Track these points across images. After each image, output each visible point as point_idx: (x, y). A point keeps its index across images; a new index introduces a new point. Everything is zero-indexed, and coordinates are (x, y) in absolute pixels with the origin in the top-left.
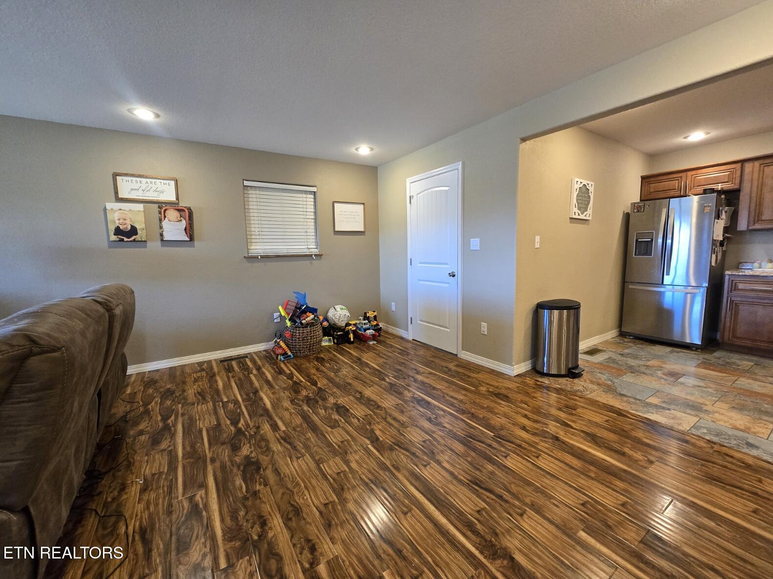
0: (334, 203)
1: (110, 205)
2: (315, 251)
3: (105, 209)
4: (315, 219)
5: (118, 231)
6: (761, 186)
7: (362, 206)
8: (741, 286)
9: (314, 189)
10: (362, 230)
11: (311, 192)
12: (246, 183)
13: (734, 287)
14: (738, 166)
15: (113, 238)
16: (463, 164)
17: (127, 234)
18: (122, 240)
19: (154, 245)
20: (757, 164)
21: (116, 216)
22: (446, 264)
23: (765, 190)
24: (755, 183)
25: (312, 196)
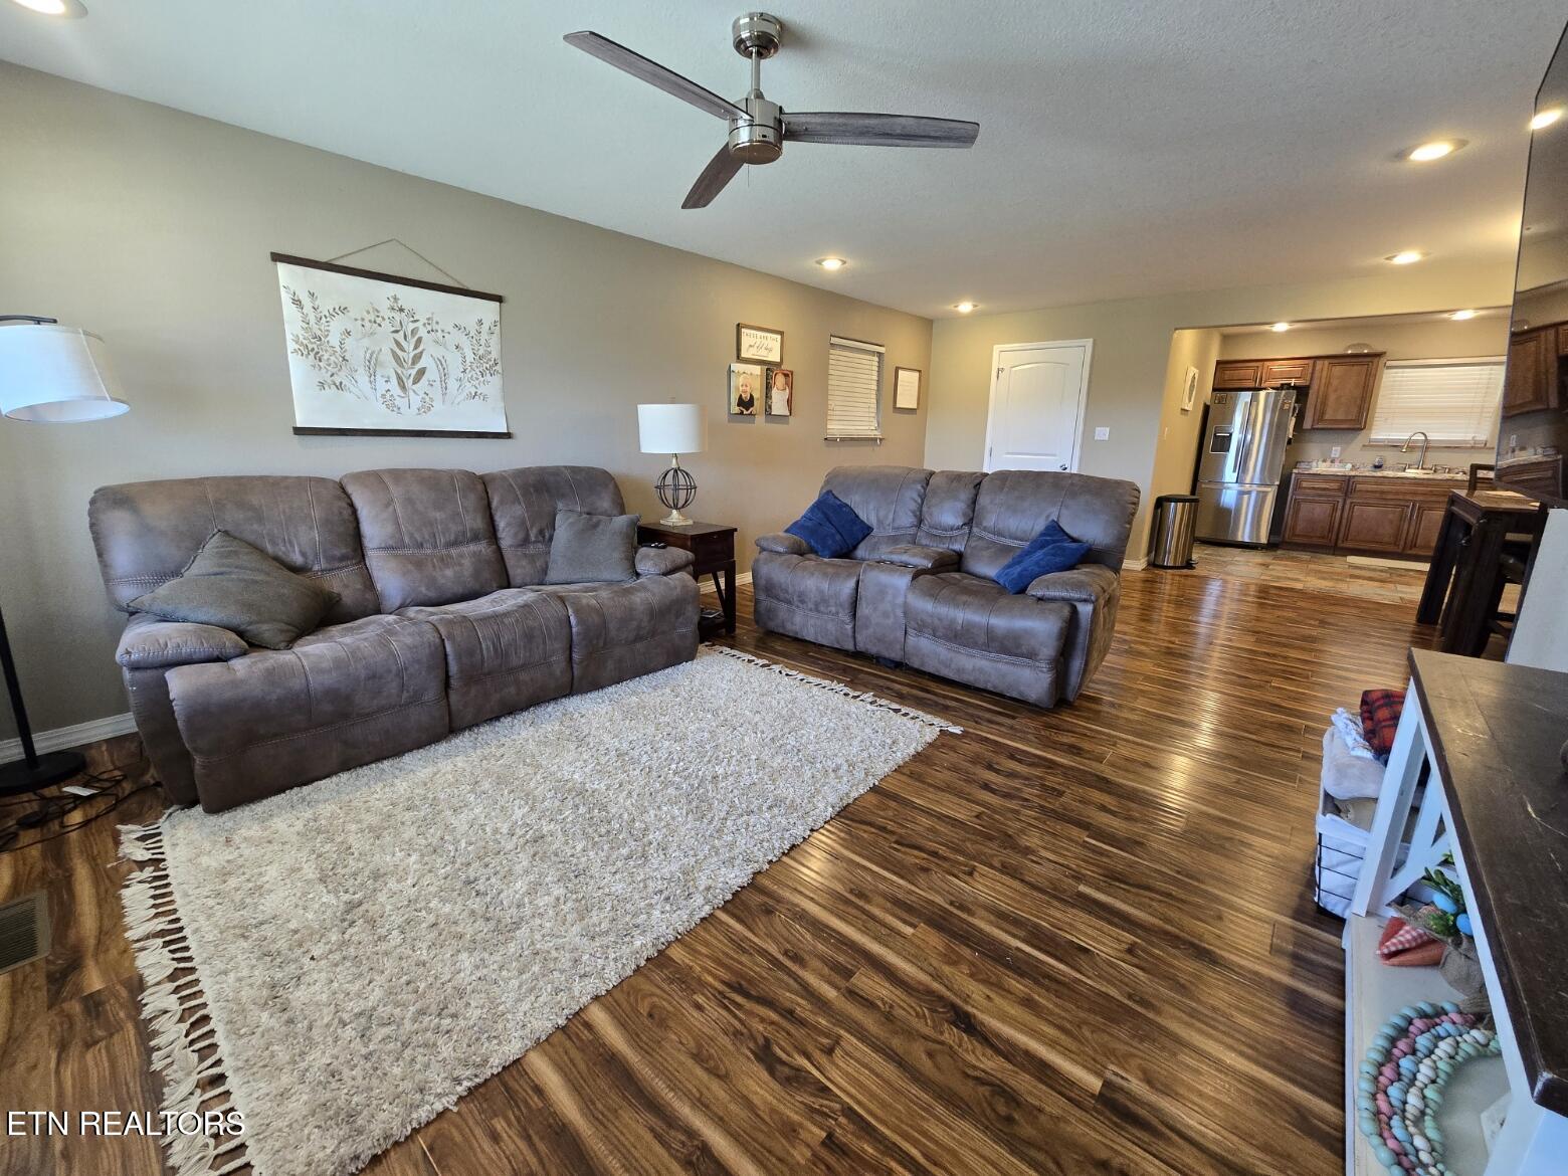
0: (897, 369)
1: (736, 367)
2: (877, 434)
3: (730, 371)
4: (878, 390)
5: (741, 402)
6: (1328, 384)
7: (917, 374)
8: (1304, 484)
9: (881, 350)
10: (914, 406)
11: (873, 353)
12: (834, 340)
13: (1298, 486)
14: (1311, 362)
15: (736, 409)
16: (1094, 341)
17: (746, 403)
18: (742, 413)
19: (760, 419)
20: (1326, 362)
21: (741, 380)
22: (1054, 455)
23: (1331, 389)
24: (1323, 381)
25: (876, 359)
